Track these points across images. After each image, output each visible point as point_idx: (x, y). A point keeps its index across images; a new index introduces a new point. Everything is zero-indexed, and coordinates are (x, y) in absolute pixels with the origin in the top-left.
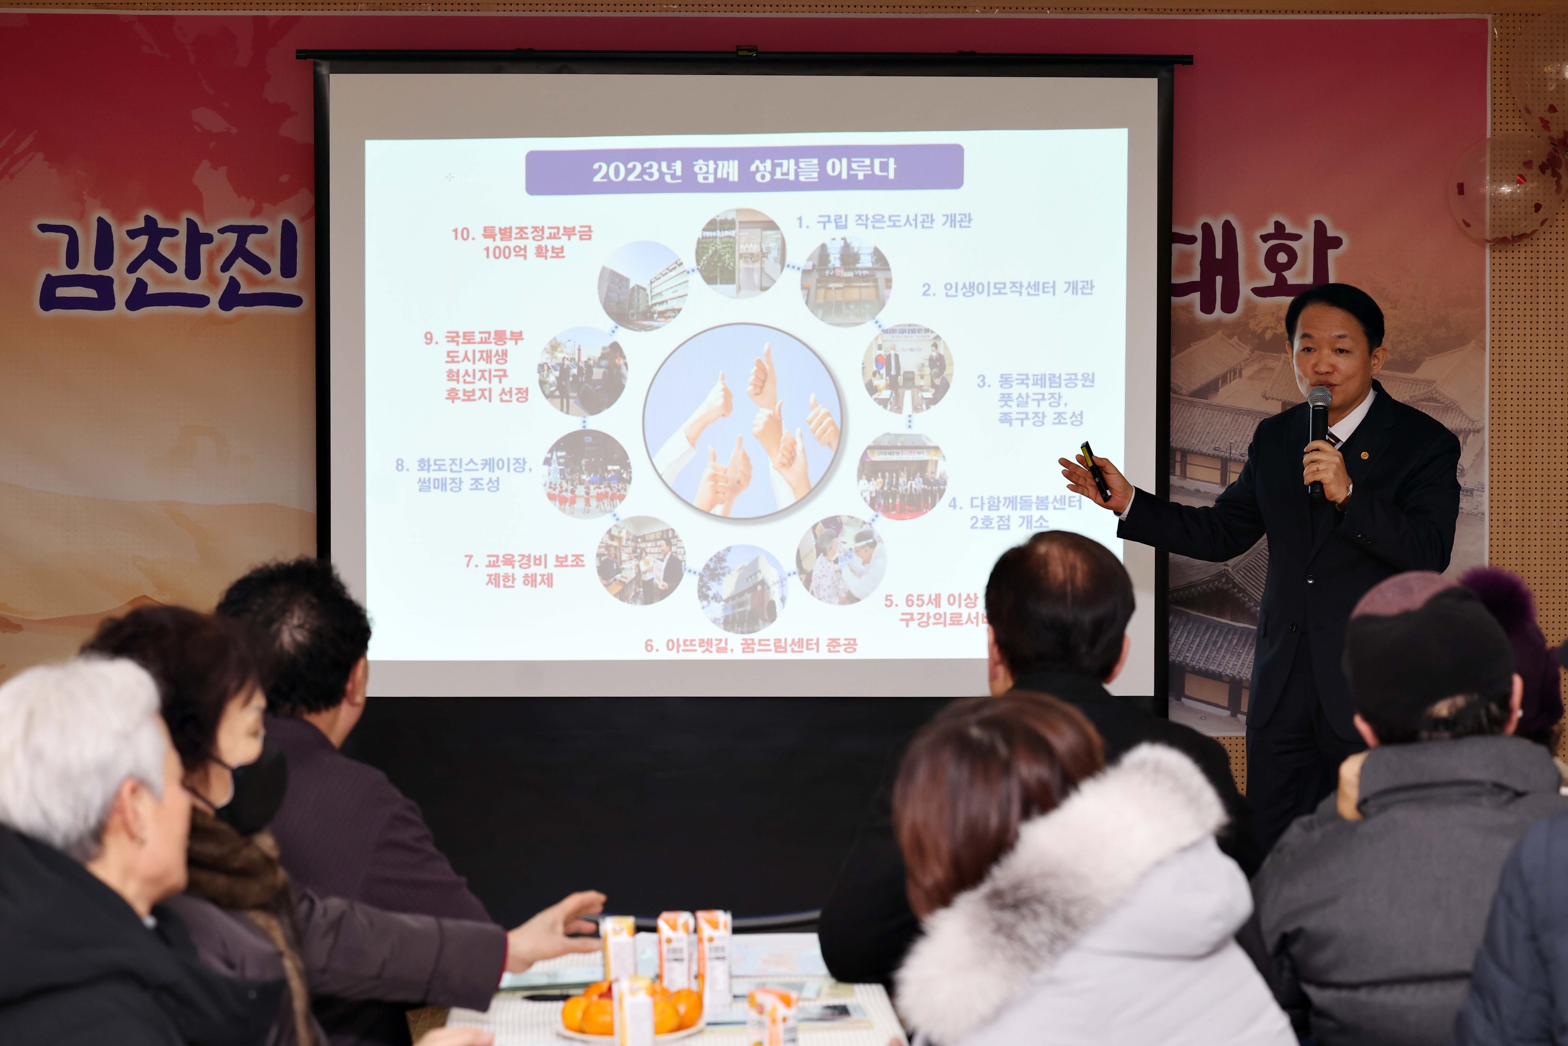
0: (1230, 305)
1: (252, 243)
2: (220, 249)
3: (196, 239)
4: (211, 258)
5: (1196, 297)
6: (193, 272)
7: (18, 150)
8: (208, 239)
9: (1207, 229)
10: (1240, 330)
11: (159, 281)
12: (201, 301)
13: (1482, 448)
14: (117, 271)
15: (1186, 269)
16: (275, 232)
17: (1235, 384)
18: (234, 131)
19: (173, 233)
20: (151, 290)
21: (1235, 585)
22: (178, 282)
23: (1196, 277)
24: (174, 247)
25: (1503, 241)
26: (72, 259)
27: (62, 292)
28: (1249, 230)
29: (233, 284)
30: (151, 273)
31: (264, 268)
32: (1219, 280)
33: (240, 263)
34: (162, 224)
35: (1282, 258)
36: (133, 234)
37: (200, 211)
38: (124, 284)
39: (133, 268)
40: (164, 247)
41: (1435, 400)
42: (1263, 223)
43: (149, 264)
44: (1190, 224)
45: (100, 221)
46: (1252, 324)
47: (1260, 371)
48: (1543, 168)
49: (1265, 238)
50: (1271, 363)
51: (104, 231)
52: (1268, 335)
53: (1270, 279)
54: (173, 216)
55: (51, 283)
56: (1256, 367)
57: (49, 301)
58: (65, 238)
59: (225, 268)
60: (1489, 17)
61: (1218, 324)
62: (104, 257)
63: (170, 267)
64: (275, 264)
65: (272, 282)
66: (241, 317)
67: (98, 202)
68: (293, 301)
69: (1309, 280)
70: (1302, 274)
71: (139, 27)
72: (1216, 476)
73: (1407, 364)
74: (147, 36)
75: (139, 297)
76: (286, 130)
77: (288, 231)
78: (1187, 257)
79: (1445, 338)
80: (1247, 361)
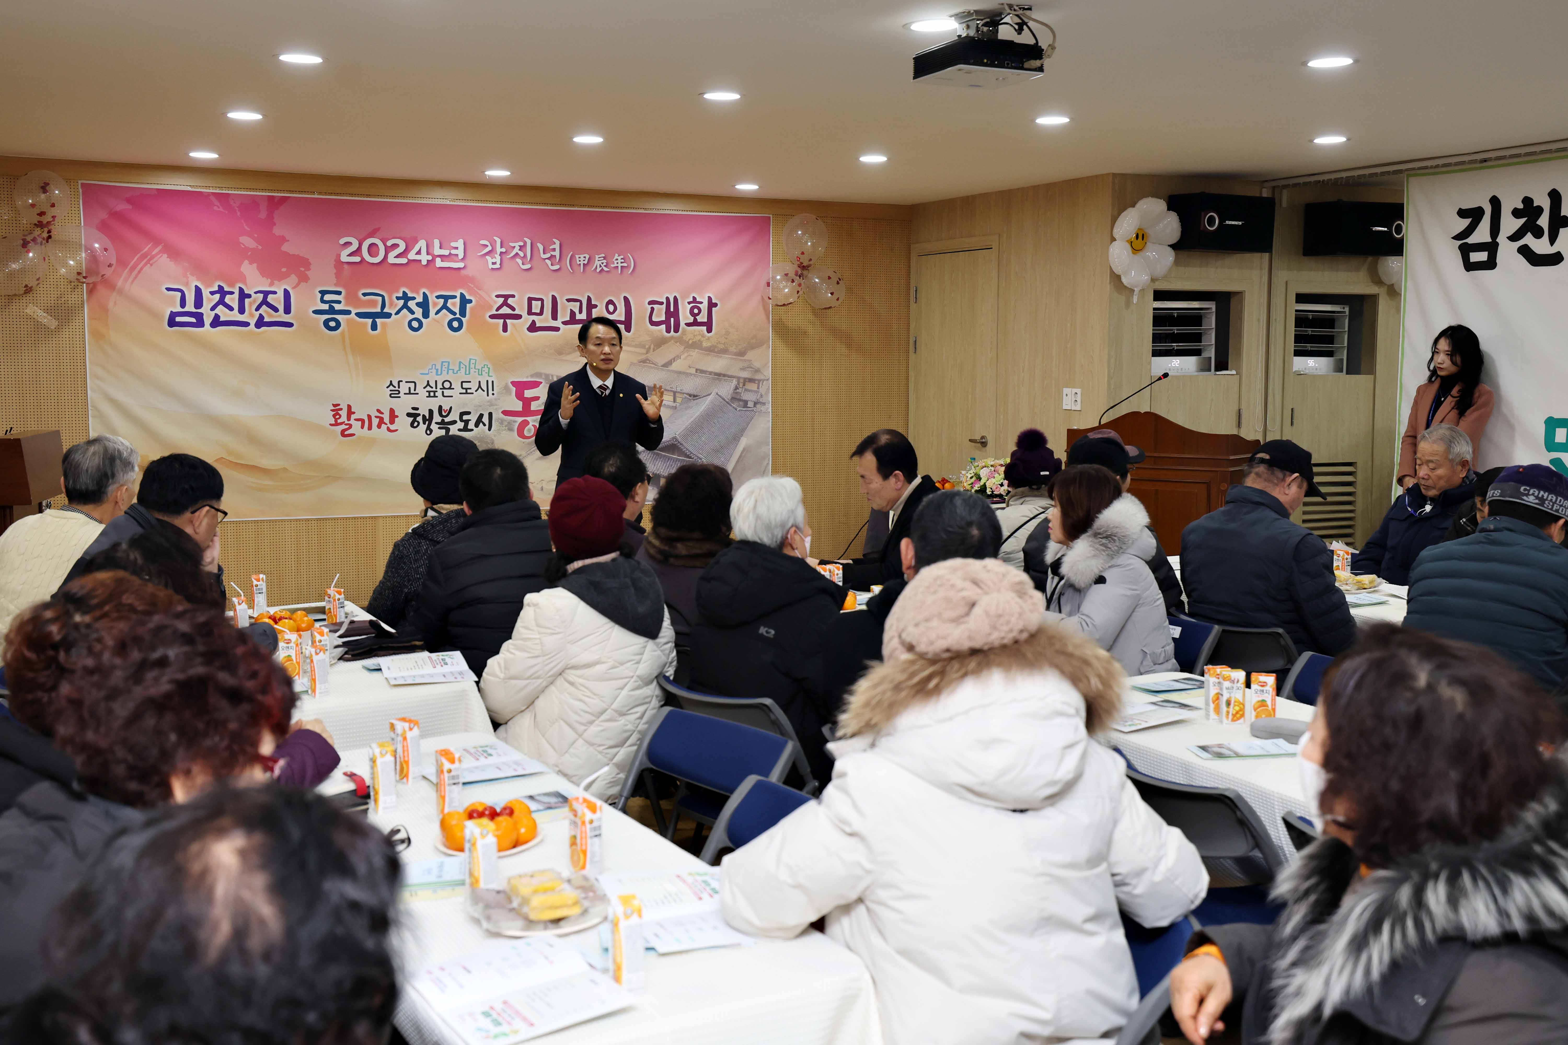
0: (676, 331)
1: (270, 299)
2: (255, 301)
3: (243, 296)
4: (251, 304)
5: (663, 327)
6: (242, 311)
7: (154, 253)
8: (249, 296)
9: (668, 299)
10: (679, 340)
11: (226, 315)
12: (246, 324)
13: (769, 387)
14: (205, 310)
15: (659, 315)
16: (281, 294)
17: (678, 361)
18: (260, 247)
19: (232, 293)
20: (221, 319)
21: (679, 442)
22: (235, 316)
23: (664, 319)
24: (233, 300)
25: (778, 306)
26: (183, 303)
27: (178, 319)
28: (682, 298)
29: (261, 317)
30: (222, 311)
31: (276, 310)
32: (672, 319)
33: (264, 307)
34: (226, 289)
35: (696, 311)
36: (212, 293)
37: (245, 284)
38: (209, 316)
39: (213, 309)
40: (228, 299)
41: (752, 368)
42: (688, 297)
43: (221, 307)
44: (661, 297)
45: (196, 286)
46: (684, 338)
49: (689, 303)
50: (691, 353)
51: (198, 292)
52: (691, 342)
53: (691, 319)
54: (232, 285)
55: (173, 315)
56: (686, 355)
57: (172, 323)
58: (179, 294)
59: (257, 309)
60: (771, 216)
61: (672, 337)
62: (199, 303)
63: (231, 309)
64: (281, 308)
65: (279, 316)
66: (265, 332)
67: (195, 278)
68: (290, 325)
69: (706, 320)
70: (703, 318)
71: (212, 198)
72: (672, 399)
73: (742, 354)
74: (216, 202)
75: (216, 322)
76: (285, 248)
77: (287, 294)
78: (660, 310)
79: (756, 344)
80: (683, 353)
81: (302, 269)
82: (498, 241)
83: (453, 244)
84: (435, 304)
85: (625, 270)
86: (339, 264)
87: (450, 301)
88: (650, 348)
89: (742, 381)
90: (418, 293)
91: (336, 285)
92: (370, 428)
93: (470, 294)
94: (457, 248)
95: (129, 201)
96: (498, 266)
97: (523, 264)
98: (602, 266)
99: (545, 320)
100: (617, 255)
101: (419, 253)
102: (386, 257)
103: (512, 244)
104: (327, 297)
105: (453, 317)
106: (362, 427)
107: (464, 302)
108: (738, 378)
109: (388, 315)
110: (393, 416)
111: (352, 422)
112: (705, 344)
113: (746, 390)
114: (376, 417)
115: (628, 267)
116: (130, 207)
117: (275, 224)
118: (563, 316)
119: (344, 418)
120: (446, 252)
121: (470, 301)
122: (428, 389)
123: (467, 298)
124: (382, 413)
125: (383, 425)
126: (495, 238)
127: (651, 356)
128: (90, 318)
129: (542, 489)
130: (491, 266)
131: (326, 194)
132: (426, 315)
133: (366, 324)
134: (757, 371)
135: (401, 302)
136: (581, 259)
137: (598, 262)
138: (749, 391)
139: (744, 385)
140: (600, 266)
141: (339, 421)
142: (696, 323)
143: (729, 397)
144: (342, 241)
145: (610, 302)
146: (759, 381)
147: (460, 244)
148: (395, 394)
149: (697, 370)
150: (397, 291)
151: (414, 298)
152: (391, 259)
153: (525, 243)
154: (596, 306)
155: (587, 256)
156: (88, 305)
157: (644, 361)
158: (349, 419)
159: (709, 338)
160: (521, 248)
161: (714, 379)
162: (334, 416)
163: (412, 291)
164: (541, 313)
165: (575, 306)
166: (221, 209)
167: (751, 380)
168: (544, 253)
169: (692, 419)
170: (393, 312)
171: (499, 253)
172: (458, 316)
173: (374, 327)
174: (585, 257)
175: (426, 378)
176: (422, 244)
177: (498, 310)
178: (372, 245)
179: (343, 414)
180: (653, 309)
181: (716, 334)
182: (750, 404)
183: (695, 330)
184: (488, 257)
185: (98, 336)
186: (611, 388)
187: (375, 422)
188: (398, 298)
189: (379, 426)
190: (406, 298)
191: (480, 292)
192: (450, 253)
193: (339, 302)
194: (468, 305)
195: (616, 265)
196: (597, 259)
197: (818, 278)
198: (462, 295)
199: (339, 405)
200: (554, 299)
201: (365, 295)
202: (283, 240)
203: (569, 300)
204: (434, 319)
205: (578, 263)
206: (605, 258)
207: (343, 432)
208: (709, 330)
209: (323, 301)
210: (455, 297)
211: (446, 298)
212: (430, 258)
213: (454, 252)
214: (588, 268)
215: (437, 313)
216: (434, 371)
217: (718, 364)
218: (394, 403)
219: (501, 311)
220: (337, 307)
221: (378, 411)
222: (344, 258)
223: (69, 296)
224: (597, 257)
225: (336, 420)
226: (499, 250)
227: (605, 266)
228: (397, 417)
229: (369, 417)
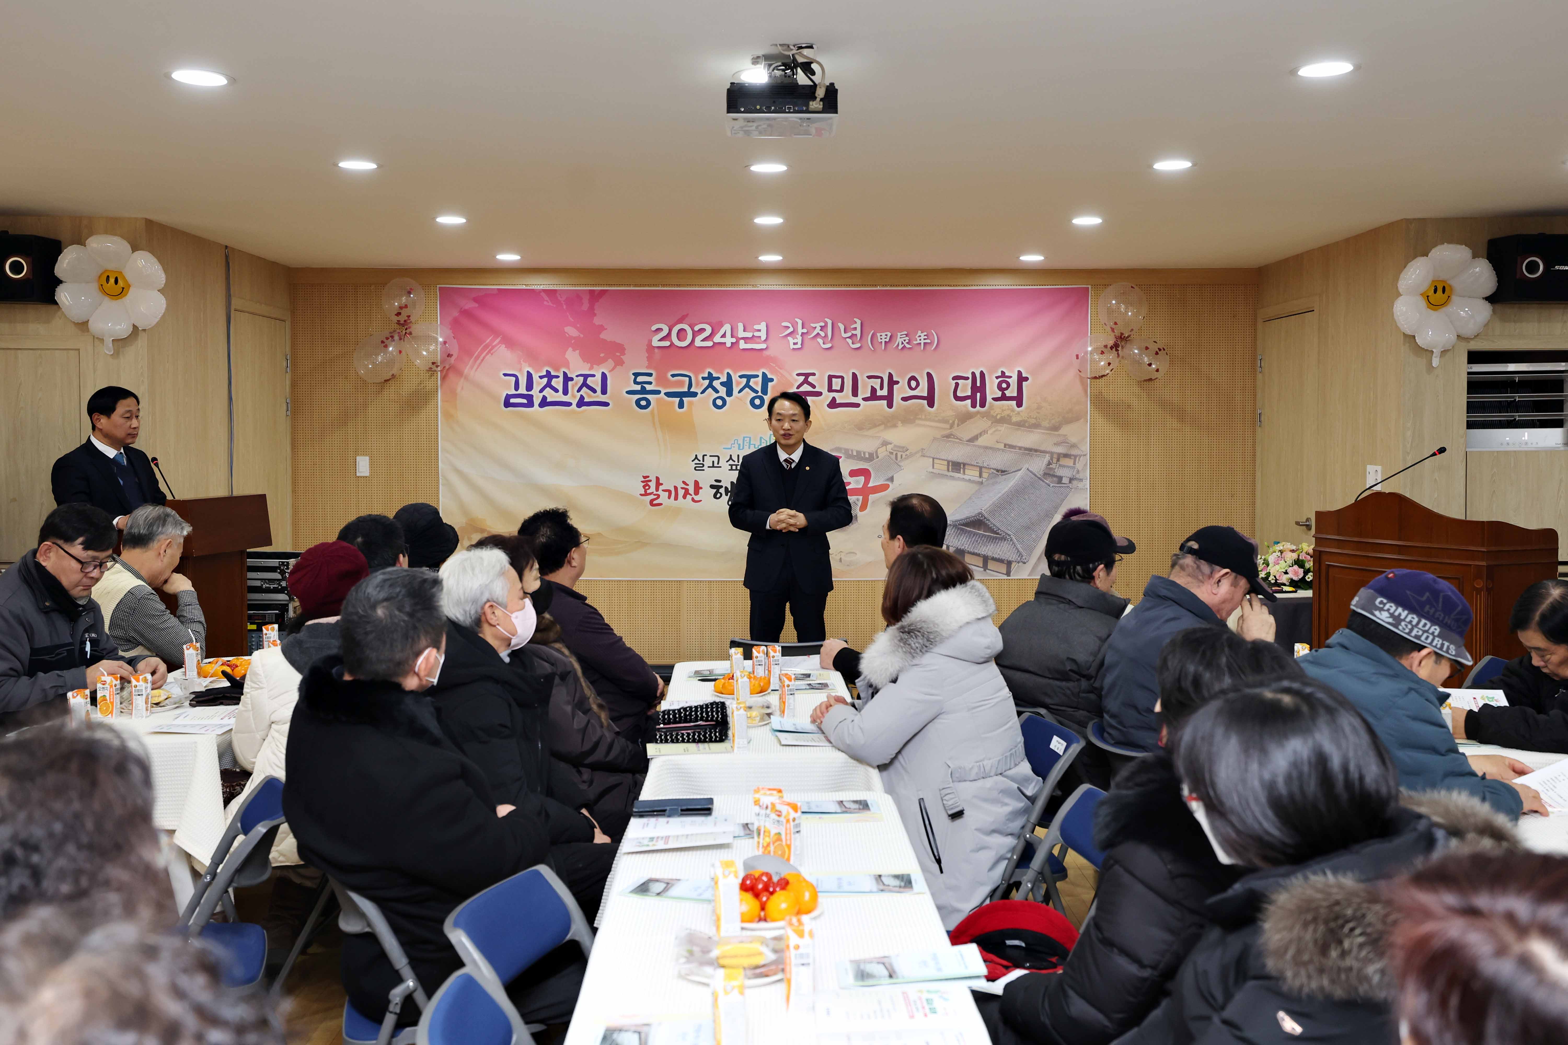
0: (983, 405)
1: (590, 381)
2: (576, 384)
3: (567, 379)
4: (573, 386)
5: (969, 402)
6: (565, 392)
7: (494, 344)
8: (572, 379)
9: (973, 374)
10: (987, 415)
12: (569, 404)
13: (1087, 462)
14: (535, 392)
15: (963, 390)
16: (599, 377)
17: (985, 437)
18: (582, 336)
19: (557, 377)
20: (549, 400)
21: (985, 518)
22: (559, 397)
23: (969, 394)
24: (558, 383)
25: (1095, 378)
26: (517, 387)
27: (512, 401)
28: (990, 373)
29: (582, 397)
30: (549, 393)
31: (594, 391)
32: (978, 394)
33: (584, 389)
34: (553, 373)
35: (1004, 385)
36: (541, 377)
37: (569, 368)
38: (538, 397)
39: (541, 391)
40: (554, 382)
41: (1067, 443)
42: (996, 371)
43: (548, 389)
44: (966, 372)
45: (528, 372)
46: (992, 412)
47: (995, 431)
48: (1112, 348)
49: (997, 378)
50: (999, 428)
51: (530, 376)
52: (998, 417)
53: (999, 394)
54: (557, 370)
55: (508, 397)
56: (994, 429)
57: (507, 404)
58: (514, 379)
59: (579, 391)
60: (1090, 286)
61: (978, 412)
62: (529, 387)
63: (556, 391)
64: (599, 389)
65: (597, 396)
66: (585, 411)
67: (527, 364)
68: (607, 404)
69: (1015, 395)
70: (1012, 392)
71: (543, 294)
72: (977, 474)
73: (1055, 428)
74: (546, 298)
75: (544, 403)
76: (603, 336)
77: (604, 376)
78: (965, 386)
79: (1071, 418)
80: (990, 427)
81: (618, 354)
82: (800, 322)
83: (756, 327)
84: (738, 383)
85: (928, 347)
86: (650, 348)
87: (752, 380)
88: (954, 422)
89: (1055, 456)
90: (722, 373)
91: (648, 367)
92: (676, 498)
93: (772, 373)
94: (760, 330)
95: (475, 300)
96: (799, 346)
97: (824, 343)
98: (905, 343)
99: (846, 396)
100: (920, 332)
101: (724, 336)
102: (693, 341)
103: (813, 325)
104: (640, 379)
105: (755, 395)
106: (669, 497)
107: (766, 380)
108: (1052, 454)
109: (695, 395)
110: (697, 487)
111: (660, 492)
112: (1014, 419)
113: (1060, 466)
114: (682, 488)
115: (931, 343)
116: (477, 305)
117: (595, 315)
118: (864, 391)
119: (653, 489)
120: (749, 335)
121: (772, 380)
122: (731, 462)
123: (769, 376)
124: (688, 485)
125: (688, 496)
126: (797, 320)
127: (956, 431)
128: (442, 401)
129: (841, 560)
130: (792, 346)
131: (640, 286)
132: (729, 393)
133: (673, 403)
134: (1074, 446)
135: (707, 382)
136: (883, 337)
137: (900, 339)
138: (1064, 466)
139: (1058, 460)
140: (902, 343)
141: (648, 491)
142: (1004, 398)
143: (1042, 473)
144: (654, 328)
145: (913, 378)
146: (1075, 456)
147: (763, 326)
148: (699, 467)
149: (1005, 445)
150: (703, 372)
151: (718, 378)
152: (698, 343)
153: (826, 324)
154: (897, 383)
155: (889, 334)
156: (441, 388)
157: (948, 436)
158: (657, 490)
159: (1019, 413)
160: (822, 328)
161: (1024, 454)
162: (644, 487)
163: (717, 372)
164: (841, 390)
165: (876, 383)
166: (550, 304)
167: (1066, 456)
168: (845, 332)
169: (999, 495)
170: (699, 391)
171: (800, 334)
172: (760, 394)
173: (681, 405)
174: (886, 335)
175: (729, 452)
176: (727, 328)
177: (798, 387)
178: (681, 330)
179: (653, 485)
180: (957, 385)
181: (1027, 408)
182: (1065, 480)
183: (1003, 405)
184: (789, 338)
185: (448, 416)
186: (797, 461)
187: (681, 492)
188: (704, 378)
189: (684, 497)
190: (711, 378)
191: (781, 371)
192: (753, 336)
193: (650, 383)
194: (770, 384)
195: (918, 342)
196: (899, 336)
197: (1136, 349)
198: (764, 374)
199: (648, 477)
200: (854, 376)
201: (673, 376)
202: (602, 328)
203: (869, 377)
204: (737, 397)
205: (880, 340)
206: (907, 335)
207: (651, 502)
208: (1019, 405)
209: (636, 382)
210: (757, 376)
211: (749, 377)
212: (734, 340)
213: (756, 334)
214: (889, 346)
215: (739, 392)
216: (736, 446)
217: (1029, 439)
218: (698, 476)
219: (802, 389)
220: (648, 387)
221: (684, 482)
222: (655, 343)
223: (427, 382)
224: (899, 334)
225: (645, 491)
226: (800, 330)
227: (907, 343)
228: (701, 488)
229: (676, 488)
